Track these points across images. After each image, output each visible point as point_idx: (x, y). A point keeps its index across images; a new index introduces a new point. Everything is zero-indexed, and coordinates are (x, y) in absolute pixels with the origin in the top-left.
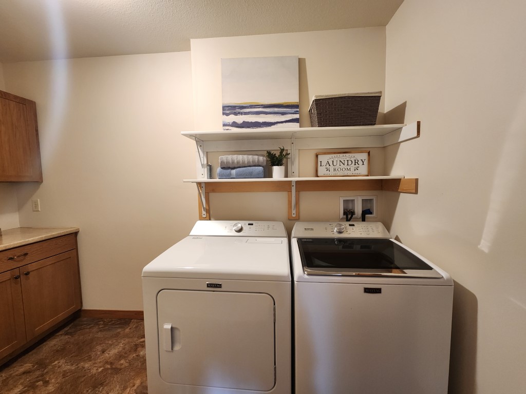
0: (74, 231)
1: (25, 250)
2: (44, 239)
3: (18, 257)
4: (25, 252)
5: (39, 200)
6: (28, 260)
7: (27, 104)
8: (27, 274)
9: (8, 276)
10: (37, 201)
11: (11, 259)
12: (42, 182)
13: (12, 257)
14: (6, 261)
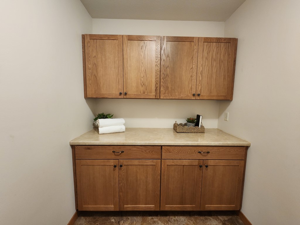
0: (245, 145)
1: (209, 149)
2: (221, 145)
3: (204, 153)
4: (208, 150)
5: (228, 113)
6: (209, 157)
7: (231, 43)
8: (207, 166)
9: (196, 163)
10: (227, 114)
11: (199, 152)
12: (232, 100)
13: (200, 151)
14: (197, 153)
